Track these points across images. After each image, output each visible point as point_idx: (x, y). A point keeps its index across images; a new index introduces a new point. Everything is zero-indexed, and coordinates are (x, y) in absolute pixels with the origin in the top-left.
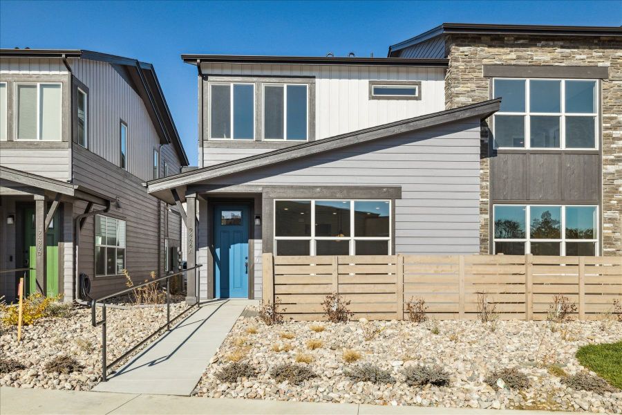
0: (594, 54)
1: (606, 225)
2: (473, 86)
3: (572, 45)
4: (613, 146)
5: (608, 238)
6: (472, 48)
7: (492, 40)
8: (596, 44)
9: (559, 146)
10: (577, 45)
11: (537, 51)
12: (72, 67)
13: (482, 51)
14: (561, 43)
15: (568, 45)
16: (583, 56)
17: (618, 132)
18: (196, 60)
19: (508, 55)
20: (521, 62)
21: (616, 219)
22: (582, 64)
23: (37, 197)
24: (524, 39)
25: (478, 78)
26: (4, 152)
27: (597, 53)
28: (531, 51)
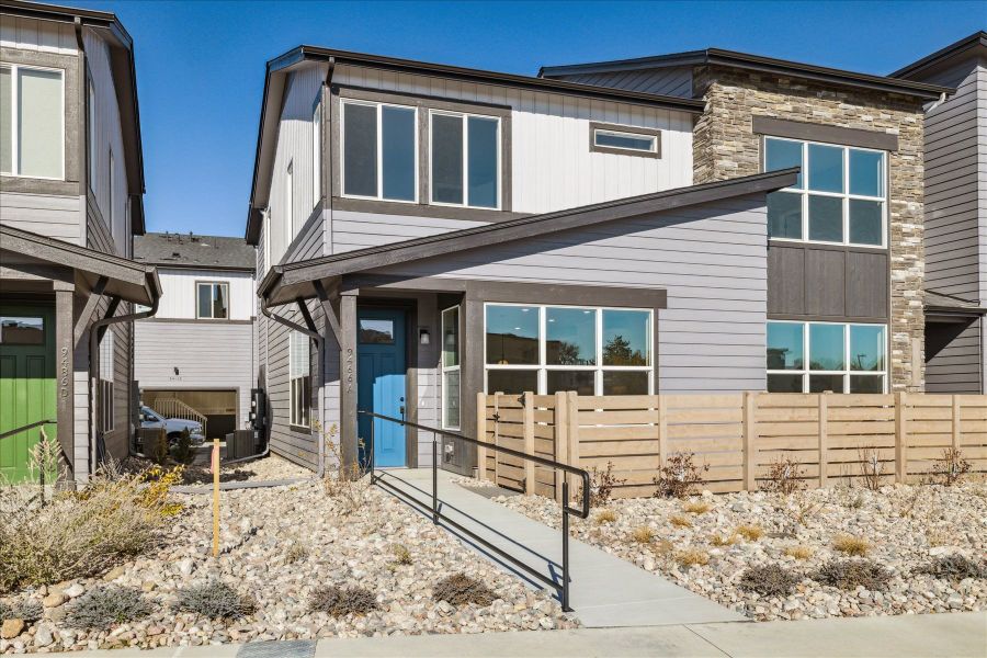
0: (882, 116)
1: (895, 352)
2: (739, 145)
3: (857, 100)
4: (903, 244)
5: (898, 370)
6: (739, 90)
7: (763, 80)
8: (884, 103)
9: (841, 241)
10: (863, 100)
11: (816, 104)
12: (86, 42)
13: (751, 94)
14: (844, 96)
15: (852, 99)
16: (870, 118)
17: (908, 225)
18: (327, 58)
19: (781, 105)
20: (799, 118)
21: (905, 344)
22: (869, 128)
23: (58, 285)
24: (802, 84)
25: (746, 135)
26: (5, 197)
27: (885, 115)
28: (810, 102)
